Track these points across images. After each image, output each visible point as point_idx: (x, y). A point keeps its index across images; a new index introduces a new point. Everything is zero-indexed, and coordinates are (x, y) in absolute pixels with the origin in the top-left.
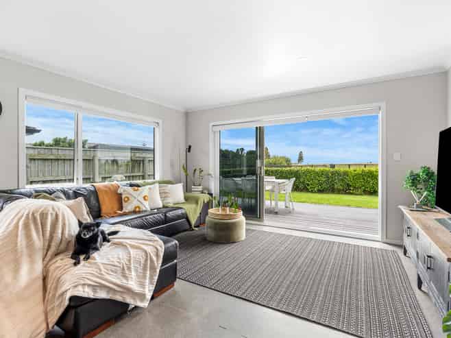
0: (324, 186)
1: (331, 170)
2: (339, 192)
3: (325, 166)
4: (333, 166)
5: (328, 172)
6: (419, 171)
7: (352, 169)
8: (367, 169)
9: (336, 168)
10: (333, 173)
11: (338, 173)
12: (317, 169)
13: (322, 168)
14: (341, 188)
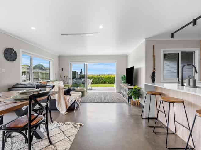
0: (97, 82)
1: (100, 76)
2: (102, 83)
3: (97, 75)
4: (100, 75)
5: (98, 77)
6: (123, 76)
7: (105, 76)
8: (109, 76)
9: (101, 76)
10: (100, 78)
11: (101, 77)
12: (95, 76)
13: (96, 76)
14: (102, 82)
